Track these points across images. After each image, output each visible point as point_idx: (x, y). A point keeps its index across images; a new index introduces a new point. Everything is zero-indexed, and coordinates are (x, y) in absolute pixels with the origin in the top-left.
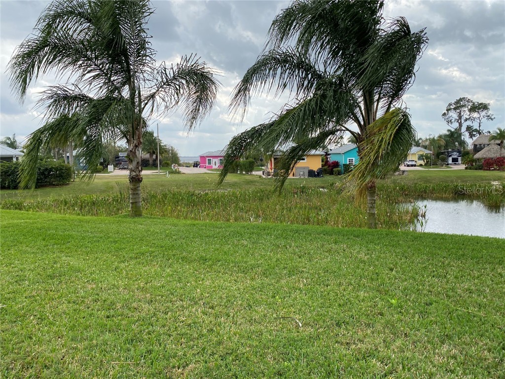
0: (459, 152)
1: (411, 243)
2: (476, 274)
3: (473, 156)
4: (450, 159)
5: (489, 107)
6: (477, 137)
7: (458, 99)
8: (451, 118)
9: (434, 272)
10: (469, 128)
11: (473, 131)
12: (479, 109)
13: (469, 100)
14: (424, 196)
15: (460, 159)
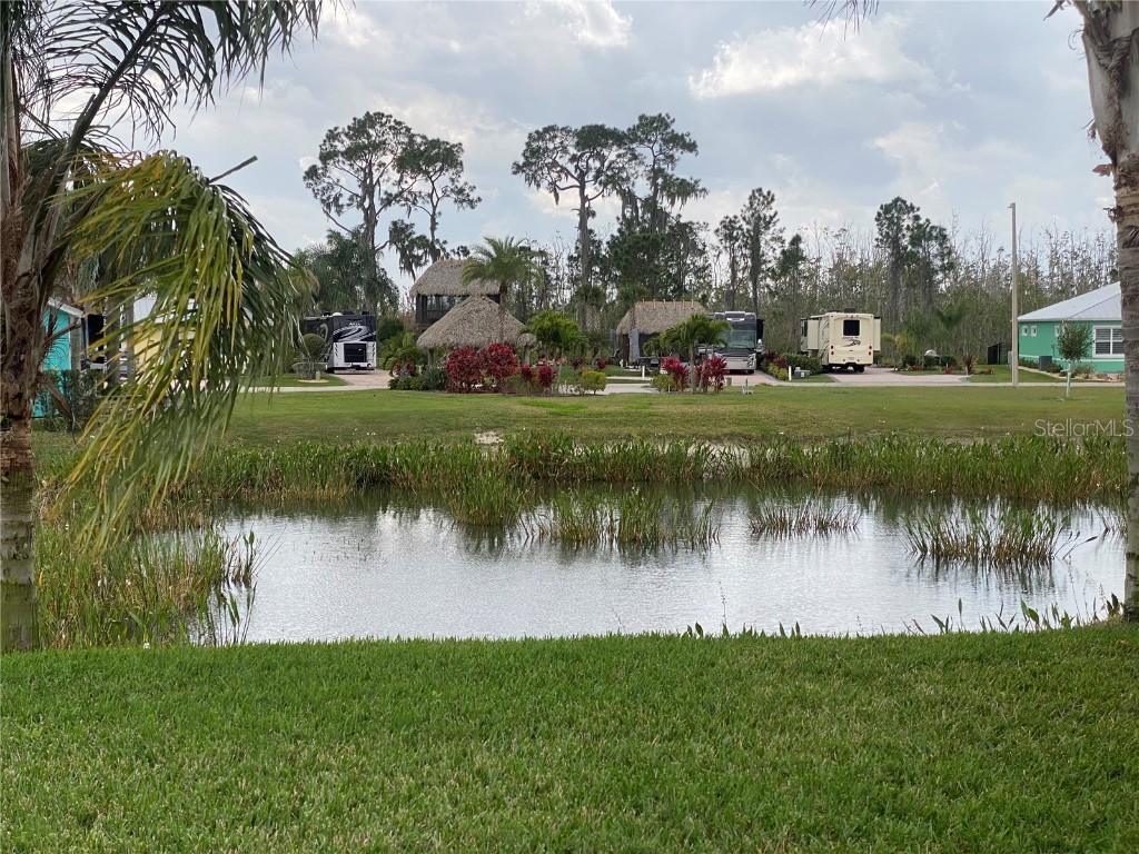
0: (368, 320)
1: (176, 695)
2: (405, 782)
3: (416, 338)
4: (339, 348)
5: (462, 158)
6: (425, 268)
7: (361, 116)
8: (337, 189)
9: (255, 800)
10: (399, 233)
11: (413, 242)
12: (431, 161)
13: (399, 123)
14: (245, 498)
15: (371, 347)
